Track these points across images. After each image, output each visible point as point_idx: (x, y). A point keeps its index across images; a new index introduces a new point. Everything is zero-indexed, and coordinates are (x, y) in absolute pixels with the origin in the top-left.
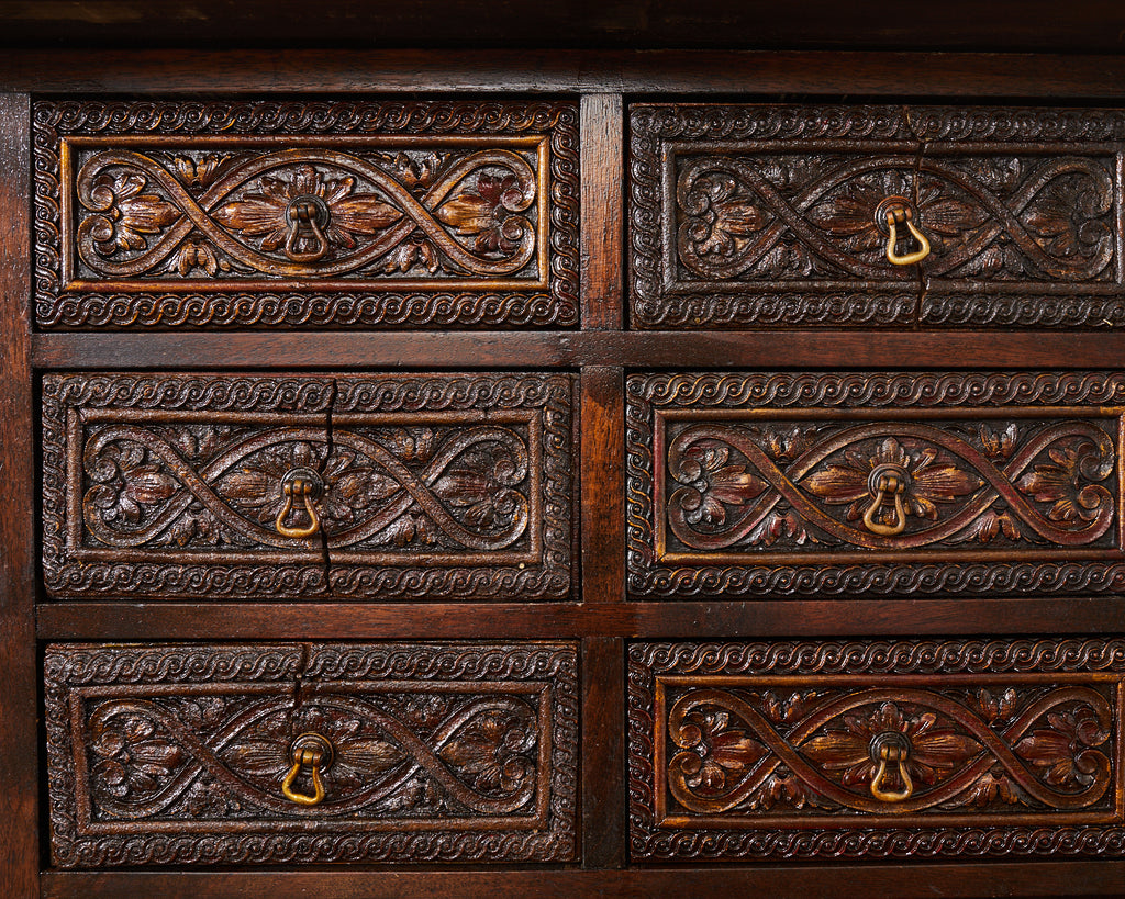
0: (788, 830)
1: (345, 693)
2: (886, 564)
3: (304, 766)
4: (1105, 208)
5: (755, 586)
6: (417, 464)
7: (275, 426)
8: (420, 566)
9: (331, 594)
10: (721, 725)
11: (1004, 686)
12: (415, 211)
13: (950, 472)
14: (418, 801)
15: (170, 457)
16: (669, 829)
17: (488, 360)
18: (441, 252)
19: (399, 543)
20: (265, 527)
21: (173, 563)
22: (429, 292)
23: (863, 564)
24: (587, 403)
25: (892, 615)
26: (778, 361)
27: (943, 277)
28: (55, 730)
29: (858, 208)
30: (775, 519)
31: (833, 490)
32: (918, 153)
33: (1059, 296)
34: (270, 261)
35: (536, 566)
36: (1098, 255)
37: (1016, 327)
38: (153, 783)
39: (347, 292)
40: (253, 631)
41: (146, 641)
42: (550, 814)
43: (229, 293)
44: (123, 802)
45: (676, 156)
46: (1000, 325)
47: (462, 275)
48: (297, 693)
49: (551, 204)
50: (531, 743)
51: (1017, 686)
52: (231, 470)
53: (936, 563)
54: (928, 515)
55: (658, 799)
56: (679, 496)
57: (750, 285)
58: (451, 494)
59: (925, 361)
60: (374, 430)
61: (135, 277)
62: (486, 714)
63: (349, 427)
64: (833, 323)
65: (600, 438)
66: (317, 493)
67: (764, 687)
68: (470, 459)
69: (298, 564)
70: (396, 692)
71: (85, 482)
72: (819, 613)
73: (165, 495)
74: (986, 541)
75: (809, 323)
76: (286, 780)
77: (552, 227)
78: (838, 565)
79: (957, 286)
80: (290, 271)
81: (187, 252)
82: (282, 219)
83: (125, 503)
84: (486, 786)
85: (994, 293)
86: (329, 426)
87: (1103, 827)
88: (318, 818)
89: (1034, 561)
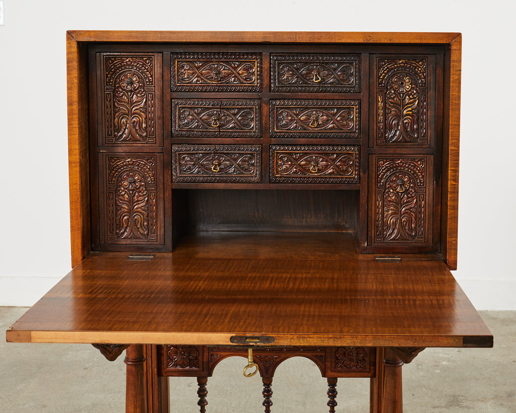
0: (297, 177)
1: (222, 153)
2: (314, 132)
3: (216, 165)
4: (352, 72)
5: (291, 136)
6: (235, 115)
7: (211, 108)
8: (235, 132)
9: (221, 137)
10: (286, 159)
11: (334, 154)
12: (235, 72)
13: (325, 117)
14: (234, 172)
15: (194, 113)
16: (277, 177)
17: (247, 97)
18: (239, 79)
19: (232, 128)
20: (210, 125)
21: (194, 131)
22: (237, 86)
23: (310, 132)
24: (264, 105)
25: (314, 141)
26: (295, 98)
27: (324, 84)
28: (173, 159)
29: (310, 72)
30: (295, 125)
31: (305, 120)
32: (320, 63)
33: (344, 87)
34: (210, 81)
35: (255, 132)
36: (350, 80)
37: (336, 92)
38: (190, 168)
39: (223, 86)
40: (208, 143)
41: (188, 144)
42: (256, 174)
43: (204, 86)
44: (185, 171)
45: (278, 63)
46: (333, 92)
47: (243, 83)
48: (214, 153)
49: (257, 71)
50: (253, 162)
51: (336, 153)
52: (204, 115)
53: (323, 132)
54: (321, 124)
55: (275, 173)
56: (278, 121)
57: (291, 85)
58: (241, 120)
59: (320, 98)
60: (228, 109)
61: (188, 83)
62: (246, 157)
63: (224, 108)
64: (304, 91)
65: (266, 111)
66: (218, 120)
67: (293, 153)
68: (244, 114)
69: (215, 131)
70: (231, 153)
71: (179, 117)
72: (303, 140)
73: (192, 120)
74: (331, 129)
75: (300, 91)
76: (213, 168)
77: (258, 75)
78: (306, 132)
79: (326, 85)
80: (214, 82)
81: (196, 79)
82: (213, 74)
83: (186, 121)
84: (246, 169)
85: (332, 87)
86: (220, 108)
87: (351, 178)
88: (217, 174)
89: (339, 132)
